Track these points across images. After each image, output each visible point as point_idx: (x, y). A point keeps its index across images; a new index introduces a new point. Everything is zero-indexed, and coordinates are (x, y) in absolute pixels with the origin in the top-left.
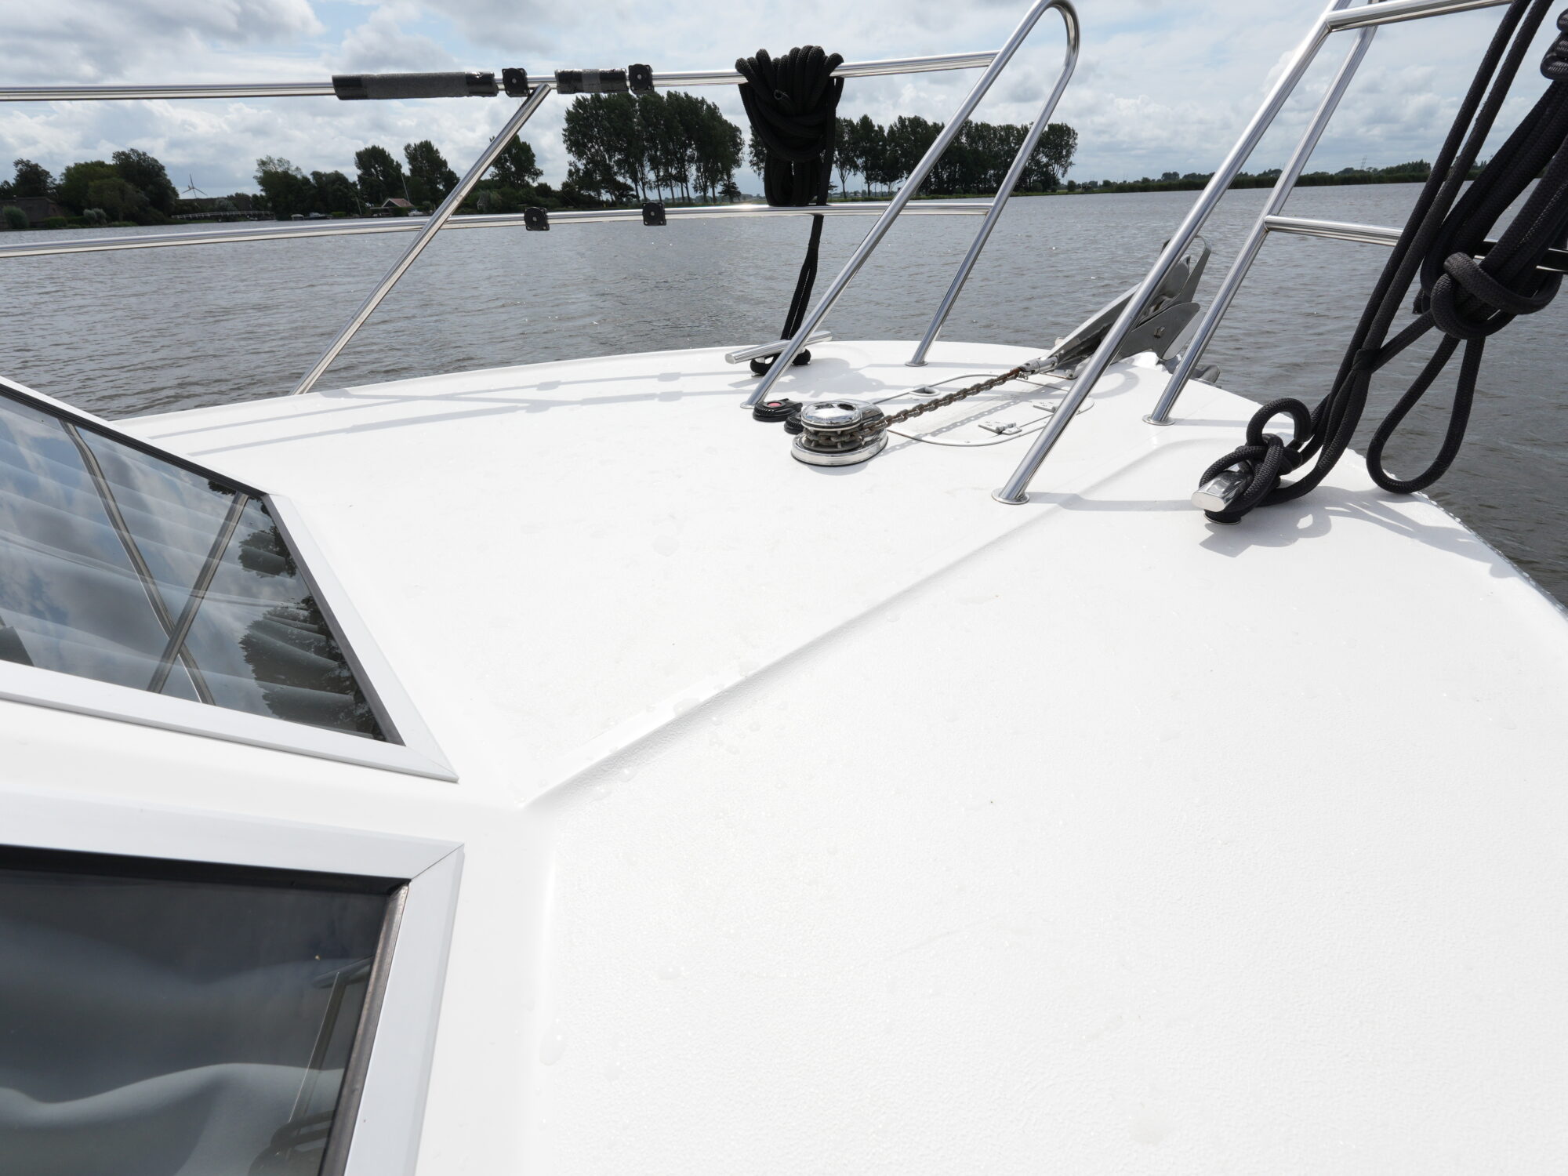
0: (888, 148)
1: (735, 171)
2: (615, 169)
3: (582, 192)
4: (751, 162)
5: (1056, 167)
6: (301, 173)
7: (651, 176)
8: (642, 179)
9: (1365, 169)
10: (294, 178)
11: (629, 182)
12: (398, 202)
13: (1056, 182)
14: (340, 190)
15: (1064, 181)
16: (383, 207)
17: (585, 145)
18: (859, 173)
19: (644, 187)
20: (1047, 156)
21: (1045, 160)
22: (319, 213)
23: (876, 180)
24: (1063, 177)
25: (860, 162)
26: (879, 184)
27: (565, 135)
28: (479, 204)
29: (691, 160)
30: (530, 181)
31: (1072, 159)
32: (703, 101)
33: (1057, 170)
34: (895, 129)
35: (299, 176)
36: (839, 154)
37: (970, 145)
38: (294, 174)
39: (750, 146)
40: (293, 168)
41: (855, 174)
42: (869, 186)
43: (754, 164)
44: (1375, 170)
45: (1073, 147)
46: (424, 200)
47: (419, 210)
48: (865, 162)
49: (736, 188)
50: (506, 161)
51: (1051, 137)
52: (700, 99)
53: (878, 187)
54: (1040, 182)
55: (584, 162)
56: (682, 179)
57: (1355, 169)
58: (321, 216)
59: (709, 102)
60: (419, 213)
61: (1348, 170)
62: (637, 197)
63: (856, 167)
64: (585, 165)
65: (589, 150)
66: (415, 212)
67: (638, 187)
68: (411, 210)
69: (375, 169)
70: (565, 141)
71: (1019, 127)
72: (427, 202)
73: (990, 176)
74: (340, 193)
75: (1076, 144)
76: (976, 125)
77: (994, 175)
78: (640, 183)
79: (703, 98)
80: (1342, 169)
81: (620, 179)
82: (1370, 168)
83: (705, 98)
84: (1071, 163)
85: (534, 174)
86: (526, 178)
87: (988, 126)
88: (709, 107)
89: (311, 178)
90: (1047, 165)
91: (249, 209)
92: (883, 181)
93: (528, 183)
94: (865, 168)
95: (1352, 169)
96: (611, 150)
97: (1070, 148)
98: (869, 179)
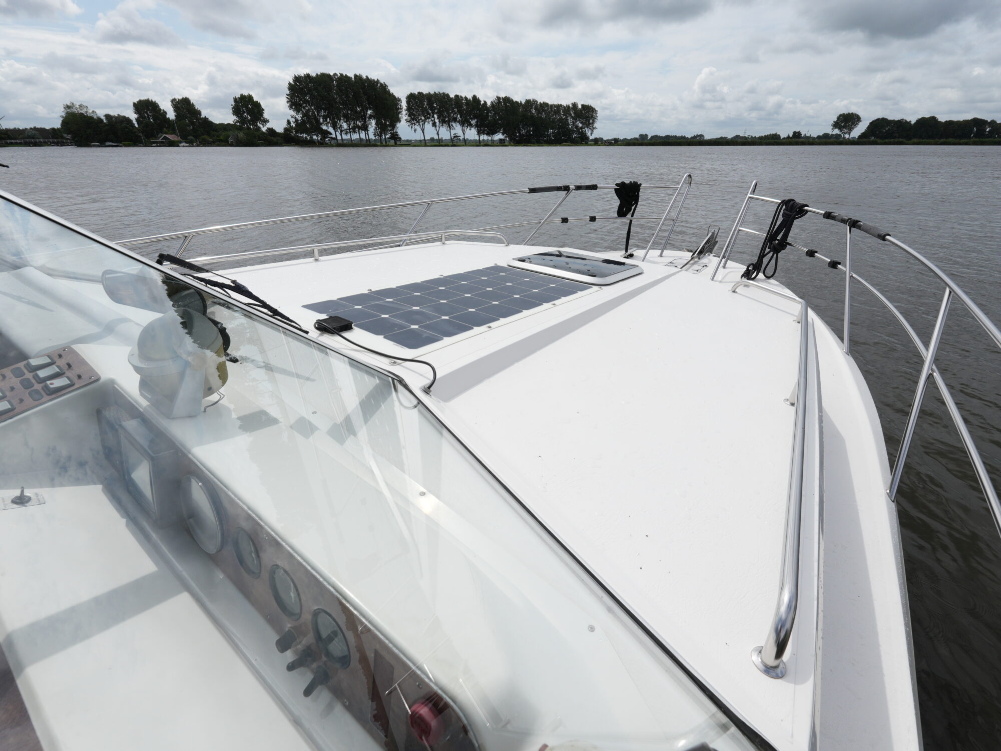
0: (490, 114)
1: (398, 125)
2: (321, 120)
3: (298, 134)
4: (406, 120)
5: (587, 129)
6: (96, 115)
7: (345, 126)
8: (339, 128)
9: (746, 136)
10: (92, 118)
11: (331, 130)
12: (171, 137)
13: (587, 138)
14: (126, 128)
15: (591, 138)
16: (160, 140)
17: (301, 105)
18: (473, 129)
19: (341, 133)
20: (581, 123)
21: (580, 125)
22: (112, 142)
23: (484, 133)
24: (591, 135)
25: (473, 122)
26: (485, 136)
27: (288, 98)
28: (230, 140)
29: (371, 117)
30: (261, 126)
31: (596, 125)
32: (378, 81)
33: (588, 132)
34: (494, 103)
35: (95, 117)
36: (460, 117)
37: (538, 114)
38: (91, 115)
39: (406, 110)
40: (91, 111)
41: (470, 130)
42: (479, 137)
43: (408, 121)
44: (752, 137)
45: (595, 118)
46: (188, 136)
47: (186, 143)
48: (477, 122)
49: (398, 135)
50: (244, 112)
51: (583, 112)
52: (376, 80)
53: (484, 137)
54: (579, 137)
55: (301, 116)
56: (365, 128)
57: (741, 136)
58: (115, 144)
59: (382, 82)
60: (186, 144)
61: (737, 136)
62: (336, 138)
63: (470, 125)
64: (302, 118)
65: (304, 108)
66: (183, 144)
67: (337, 133)
68: (181, 142)
69: (148, 114)
70: (288, 102)
71: (565, 105)
72: (191, 137)
73: (550, 133)
74: (127, 130)
75: (597, 117)
76: (540, 103)
77: (553, 133)
78: (339, 130)
79: (378, 79)
80: (734, 135)
81: (324, 127)
82: (749, 136)
83: (379, 79)
84: (595, 128)
85: (263, 122)
86: (258, 124)
87: (547, 104)
88: (381, 84)
89: (103, 118)
90: (582, 128)
91: (49, 138)
92: (488, 134)
93: (260, 128)
94: (477, 126)
95: (739, 135)
96: (319, 109)
97: (594, 118)
98: (479, 133)
